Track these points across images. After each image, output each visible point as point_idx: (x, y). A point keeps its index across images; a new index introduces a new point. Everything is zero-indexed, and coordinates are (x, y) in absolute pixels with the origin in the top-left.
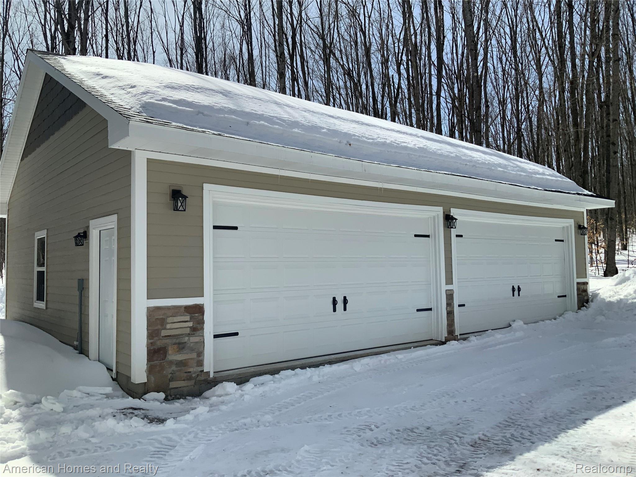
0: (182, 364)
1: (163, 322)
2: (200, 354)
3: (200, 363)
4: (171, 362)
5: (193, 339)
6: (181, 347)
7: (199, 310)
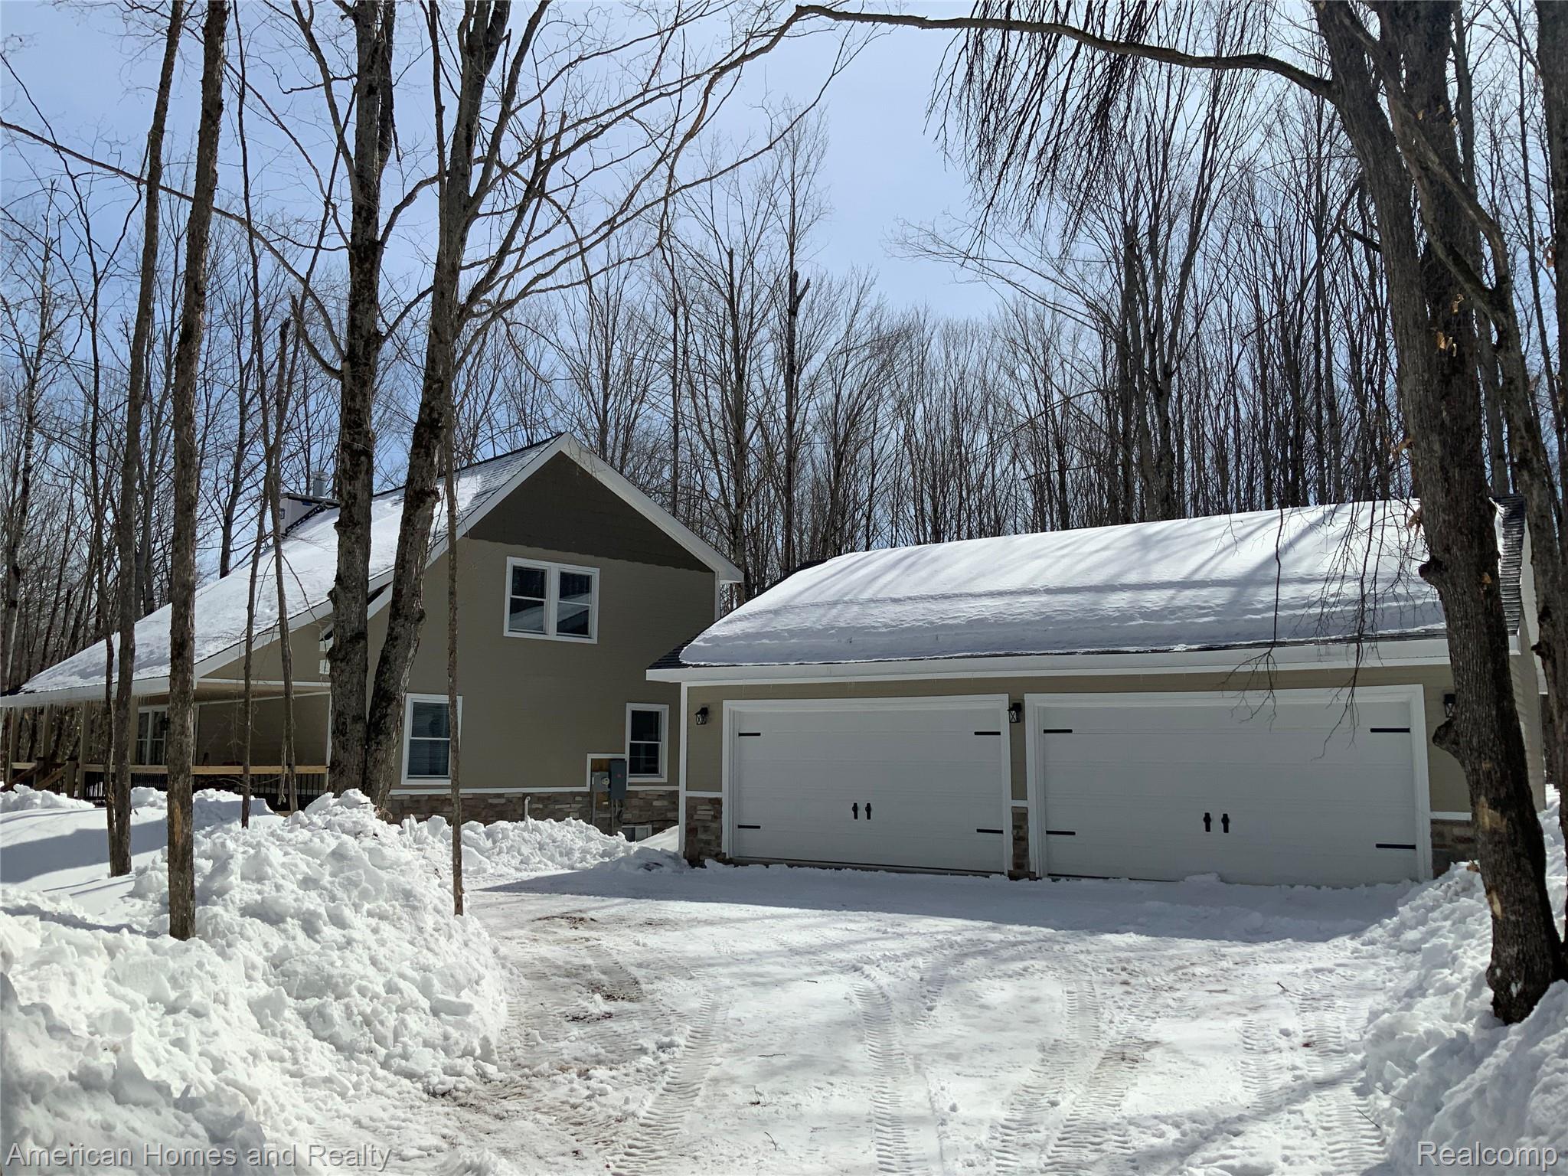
0: (708, 843)
1: (695, 809)
2: (719, 837)
3: (719, 845)
4: (701, 841)
5: (714, 825)
6: (706, 829)
7: (717, 803)
